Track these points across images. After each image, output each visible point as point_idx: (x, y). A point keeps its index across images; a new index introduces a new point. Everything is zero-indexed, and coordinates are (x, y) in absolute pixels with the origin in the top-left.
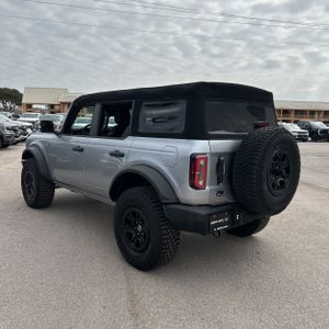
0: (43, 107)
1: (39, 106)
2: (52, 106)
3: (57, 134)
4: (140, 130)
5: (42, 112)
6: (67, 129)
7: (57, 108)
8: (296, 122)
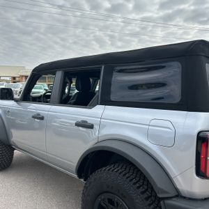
0: (8, 79)
1: (6, 78)
2: (14, 78)
3: (16, 101)
4: (113, 98)
5: (7, 82)
6: (27, 96)
7: (17, 79)
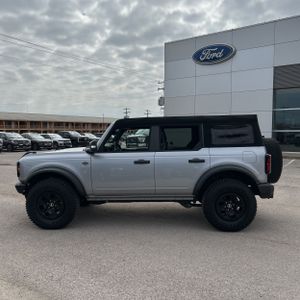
8: (56, 132)
